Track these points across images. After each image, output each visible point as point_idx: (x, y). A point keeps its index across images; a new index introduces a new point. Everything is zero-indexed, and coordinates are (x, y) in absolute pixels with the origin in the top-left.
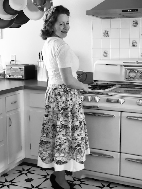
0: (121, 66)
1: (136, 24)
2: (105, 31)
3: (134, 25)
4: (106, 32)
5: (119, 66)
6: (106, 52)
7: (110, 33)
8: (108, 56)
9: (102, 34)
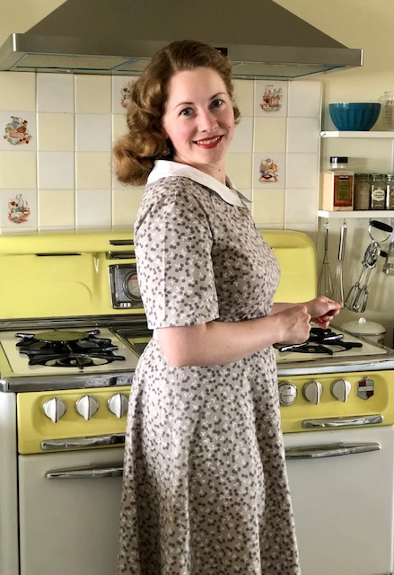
0: (97, 255)
2: (11, 121)
4: (15, 123)
5: (89, 257)
6: (20, 205)
7: (35, 129)
8: (28, 218)
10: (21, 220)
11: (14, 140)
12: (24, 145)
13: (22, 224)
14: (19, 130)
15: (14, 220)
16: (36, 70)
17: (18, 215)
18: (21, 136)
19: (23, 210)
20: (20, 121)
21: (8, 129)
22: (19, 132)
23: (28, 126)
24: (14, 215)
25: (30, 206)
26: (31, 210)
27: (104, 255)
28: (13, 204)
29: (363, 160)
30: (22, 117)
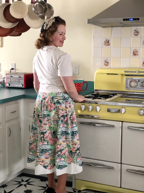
0: (122, 75)
1: (137, 33)
2: (105, 40)
3: (135, 34)
5: (120, 75)
6: (107, 61)
8: (109, 65)
9: (103, 43)
10: (107, 65)
11: (106, 45)
12: (108, 46)
14: (107, 42)
15: (105, 65)
16: (112, 27)
17: (106, 64)
18: (108, 44)
19: (108, 63)
21: (105, 42)
22: (107, 43)
23: (110, 41)
24: (105, 64)
25: (109, 62)
28: (105, 61)
30: (108, 39)
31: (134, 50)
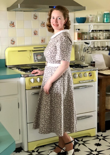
0: (30, 51)
1: (36, 17)
2: (11, 22)
3: (34, 17)
4: (12, 23)
6: (13, 41)
7: (16, 24)
9: (9, 25)
10: (13, 44)
11: (11, 26)
12: (13, 27)
13: (14, 45)
16: (16, 11)
17: (13, 43)
18: (13, 25)
19: (14, 42)
20: (12, 22)
21: (10, 24)
23: (14, 23)
26: (15, 42)
27: (32, 51)
29: (82, 30)
31: (35, 31)
